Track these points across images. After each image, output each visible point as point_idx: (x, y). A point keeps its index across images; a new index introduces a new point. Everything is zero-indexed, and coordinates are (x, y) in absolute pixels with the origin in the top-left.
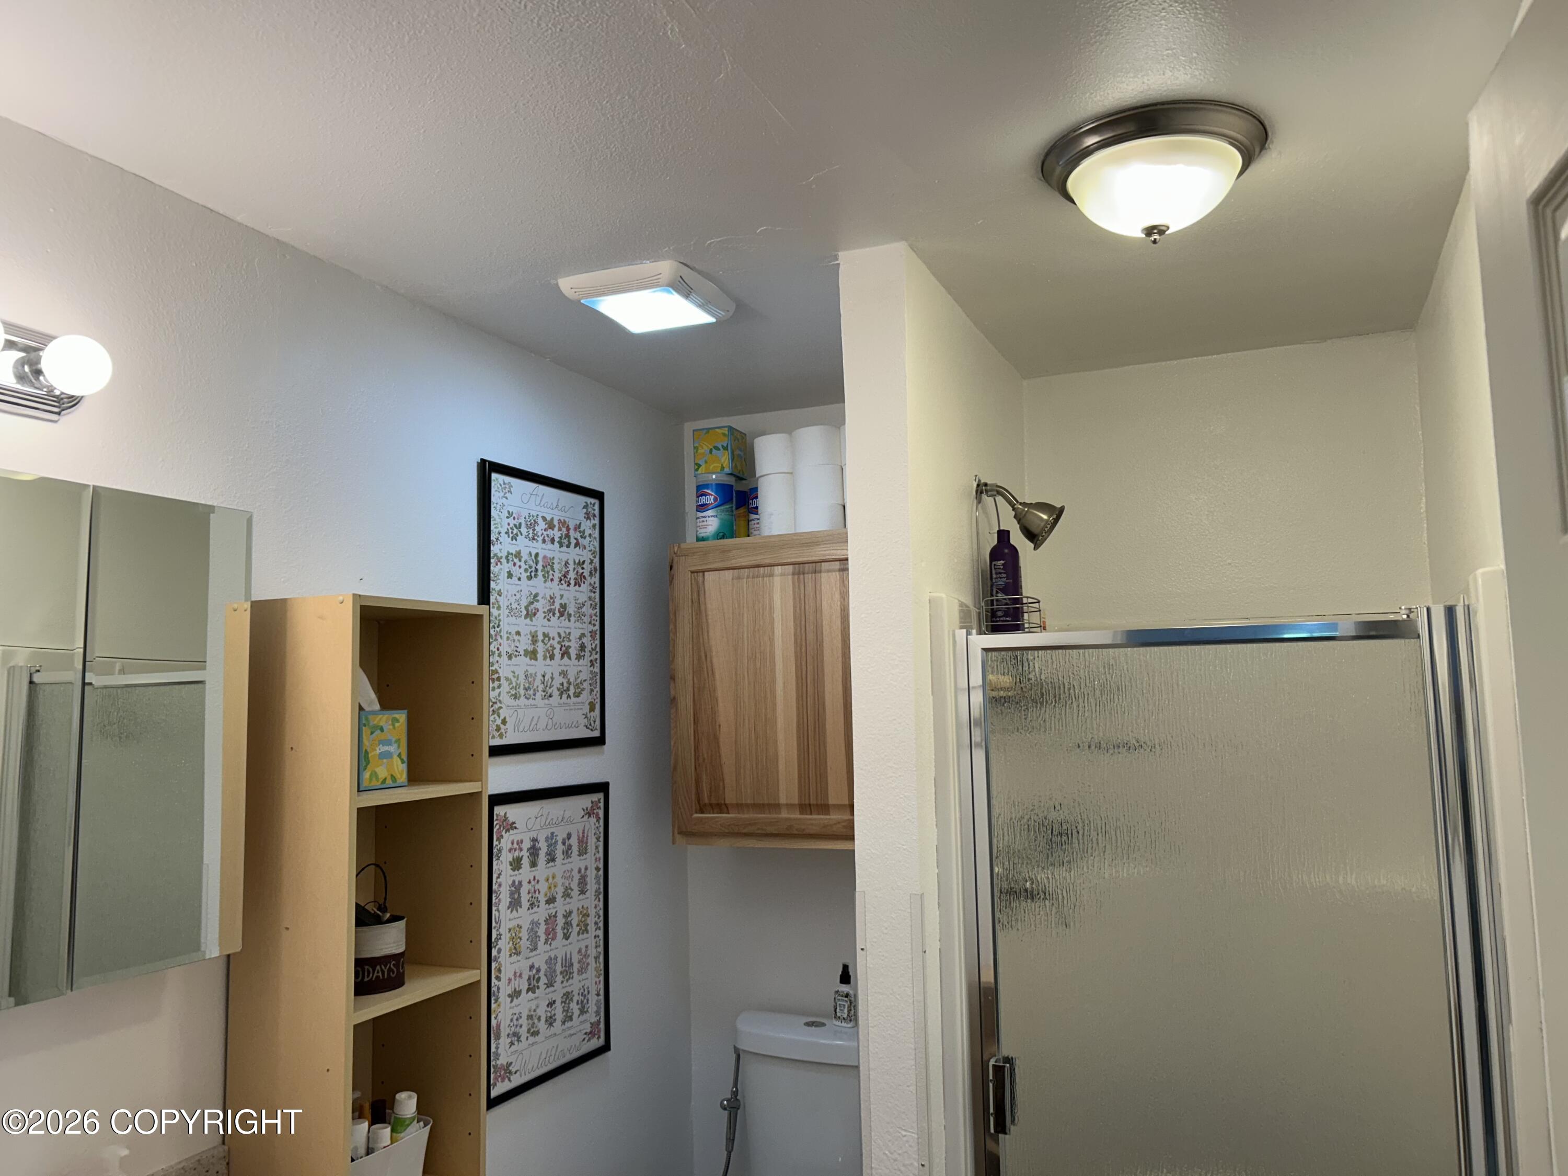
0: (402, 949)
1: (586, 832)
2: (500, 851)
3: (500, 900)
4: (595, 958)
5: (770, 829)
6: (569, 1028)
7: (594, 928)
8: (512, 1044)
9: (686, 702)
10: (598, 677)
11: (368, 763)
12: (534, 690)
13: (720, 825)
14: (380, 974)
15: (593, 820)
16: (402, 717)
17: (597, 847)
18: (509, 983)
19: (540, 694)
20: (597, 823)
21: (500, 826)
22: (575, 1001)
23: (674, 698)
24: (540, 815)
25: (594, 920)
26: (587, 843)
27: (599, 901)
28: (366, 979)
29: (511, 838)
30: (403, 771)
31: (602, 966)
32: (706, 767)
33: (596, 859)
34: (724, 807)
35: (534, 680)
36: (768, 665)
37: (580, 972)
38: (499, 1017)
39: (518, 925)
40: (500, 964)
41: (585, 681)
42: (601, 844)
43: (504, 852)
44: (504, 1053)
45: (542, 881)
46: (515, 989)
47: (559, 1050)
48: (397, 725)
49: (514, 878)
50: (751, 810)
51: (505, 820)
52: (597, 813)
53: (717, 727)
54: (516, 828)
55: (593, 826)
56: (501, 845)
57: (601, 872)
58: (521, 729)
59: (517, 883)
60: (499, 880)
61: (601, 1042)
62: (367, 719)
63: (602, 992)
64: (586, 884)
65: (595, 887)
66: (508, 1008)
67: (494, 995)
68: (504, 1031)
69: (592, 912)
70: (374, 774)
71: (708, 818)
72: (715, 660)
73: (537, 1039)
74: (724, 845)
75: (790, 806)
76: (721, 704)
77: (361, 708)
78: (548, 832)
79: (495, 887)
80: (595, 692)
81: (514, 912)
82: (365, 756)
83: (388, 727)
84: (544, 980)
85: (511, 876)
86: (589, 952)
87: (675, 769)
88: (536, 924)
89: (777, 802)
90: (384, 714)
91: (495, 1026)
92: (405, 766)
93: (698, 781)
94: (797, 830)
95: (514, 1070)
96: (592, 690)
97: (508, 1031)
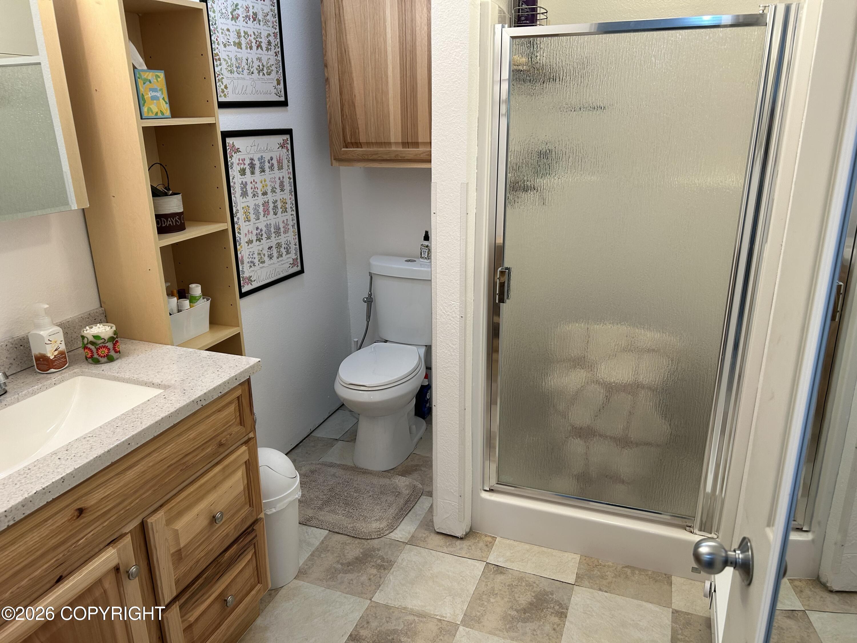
0: (181, 210)
1: (281, 157)
2: (232, 164)
3: (235, 191)
4: (292, 226)
5: (386, 157)
6: (281, 261)
7: (290, 210)
8: (251, 267)
9: (334, 81)
10: (281, 63)
11: (145, 102)
12: (242, 69)
13: (357, 154)
14: (171, 223)
15: (285, 150)
16: (161, 74)
17: (288, 166)
18: (246, 236)
19: (246, 72)
20: (287, 152)
21: (231, 150)
22: (283, 248)
23: (327, 78)
24: (253, 145)
25: (290, 206)
26: (282, 163)
27: (292, 195)
28: (163, 225)
29: (238, 157)
30: (167, 108)
31: (296, 231)
32: (348, 121)
33: (288, 172)
34: (359, 144)
35: (241, 62)
36: (383, 56)
37: (285, 232)
38: (242, 253)
39: (247, 206)
40: (239, 226)
41: (273, 65)
42: (291, 164)
43: (235, 165)
44: (246, 271)
45: (258, 182)
46: (249, 239)
47: (276, 271)
48: (159, 79)
49: (242, 180)
50: (375, 146)
51: (233, 147)
52: (287, 146)
53: (354, 97)
54: (240, 152)
55: (285, 154)
56: (232, 161)
57: (292, 180)
58: (237, 93)
59: (244, 183)
60: (233, 180)
61: (299, 268)
62: (140, 74)
63: (297, 244)
64: (284, 186)
65: (289, 188)
66: (246, 249)
67: (238, 242)
68: (246, 260)
69: (289, 202)
70: (150, 109)
71: (350, 151)
72: (351, 54)
73: (264, 265)
74: (359, 166)
75: (396, 143)
76: (355, 82)
77: (134, 68)
78: (259, 156)
79: (232, 184)
80: (279, 73)
81: (244, 198)
82: (142, 98)
83: (154, 80)
84: (265, 236)
85: (240, 178)
86: (288, 223)
87: (330, 122)
88: (257, 206)
89: (389, 141)
90: (150, 72)
91: (240, 257)
92: (168, 105)
93: (344, 129)
94: (401, 157)
95: (253, 280)
96: (277, 72)
97: (248, 260)
